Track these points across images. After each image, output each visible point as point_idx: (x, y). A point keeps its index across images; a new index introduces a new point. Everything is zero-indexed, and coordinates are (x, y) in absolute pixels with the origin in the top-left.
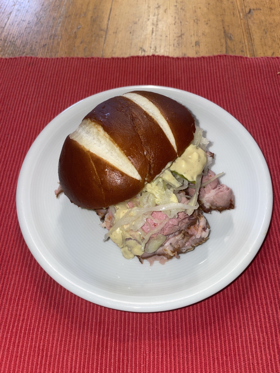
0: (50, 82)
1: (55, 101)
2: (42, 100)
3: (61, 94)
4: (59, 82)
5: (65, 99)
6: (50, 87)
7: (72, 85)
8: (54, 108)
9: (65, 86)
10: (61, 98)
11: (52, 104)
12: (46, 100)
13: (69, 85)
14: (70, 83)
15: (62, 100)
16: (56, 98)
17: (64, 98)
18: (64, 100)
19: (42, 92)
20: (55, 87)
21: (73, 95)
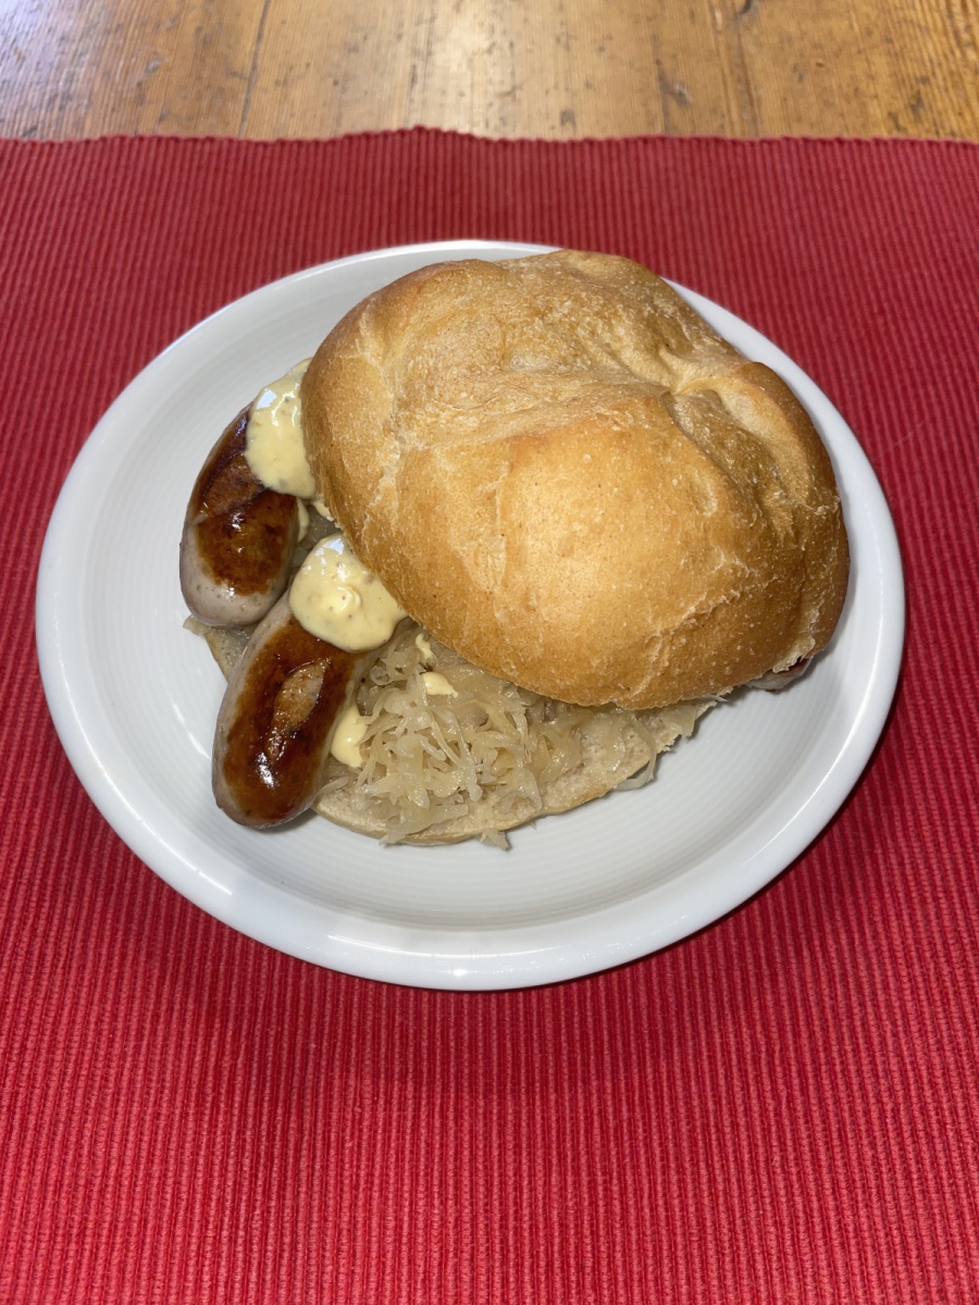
0: (59, 220)
1: (76, 286)
2: (28, 283)
3: (96, 262)
4: (91, 222)
5: (111, 279)
6: (58, 240)
7: (137, 231)
8: (70, 310)
9: (111, 235)
10: (98, 276)
11: (63, 295)
12: (43, 282)
13: (126, 233)
14: (128, 225)
15: (101, 282)
16: (78, 276)
17: (108, 274)
18: (106, 283)
19: (30, 255)
20: (78, 237)
21: (138, 264)
